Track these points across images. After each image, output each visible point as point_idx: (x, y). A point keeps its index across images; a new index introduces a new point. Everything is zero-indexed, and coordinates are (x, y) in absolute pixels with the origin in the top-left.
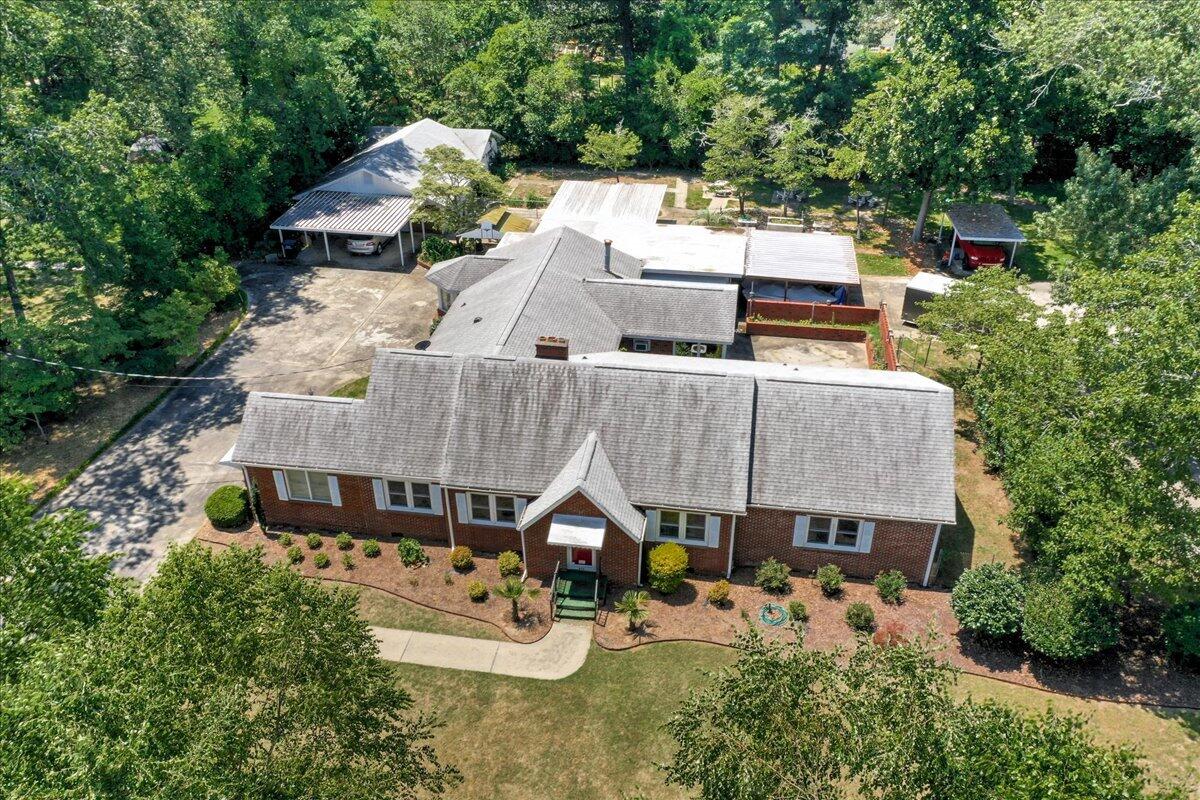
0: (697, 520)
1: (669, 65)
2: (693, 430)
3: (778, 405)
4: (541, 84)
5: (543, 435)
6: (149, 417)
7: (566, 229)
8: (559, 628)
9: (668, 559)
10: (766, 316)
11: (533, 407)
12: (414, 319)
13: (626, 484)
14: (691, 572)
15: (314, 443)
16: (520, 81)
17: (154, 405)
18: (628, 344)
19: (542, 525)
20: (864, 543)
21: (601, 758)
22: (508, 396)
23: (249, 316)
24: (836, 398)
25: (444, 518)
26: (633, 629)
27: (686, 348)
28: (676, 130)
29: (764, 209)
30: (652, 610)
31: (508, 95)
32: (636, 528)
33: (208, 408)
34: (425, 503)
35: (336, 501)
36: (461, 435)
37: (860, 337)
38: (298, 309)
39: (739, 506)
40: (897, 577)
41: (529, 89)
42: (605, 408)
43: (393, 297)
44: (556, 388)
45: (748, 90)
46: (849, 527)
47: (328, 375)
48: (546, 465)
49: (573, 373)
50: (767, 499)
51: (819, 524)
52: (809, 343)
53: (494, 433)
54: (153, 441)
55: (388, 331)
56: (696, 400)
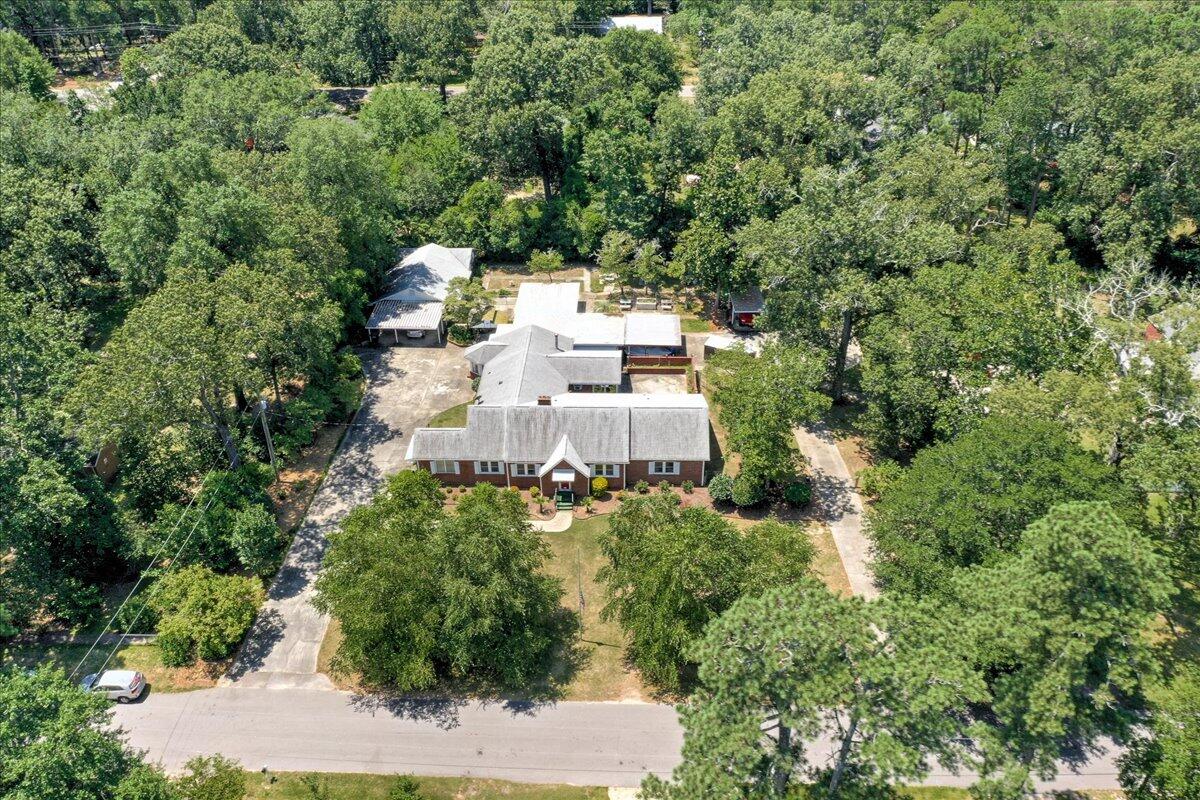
0: (610, 467)
1: (574, 204)
2: (606, 430)
3: (639, 417)
4: (500, 220)
5: (545, 439)
6: (345, 440)
7: (534, 327)
8: (559, 514)
9: (600, 483)
10: (637, 364)
11: (540, 426)
12: (457, 377)
13: (581, 456)
14: (609, 488)
15: (447, 448)
16: (487, 217)
17: (344, 434)
18: (573, 388)
19: (549, 475)
20: (676, 471)
21: (582, 554)
22: (528, 422)
23: (368, 381)
24: (663, 414)
25: (505, 476)
26: (588, 512)
27: (599, 389)
28: (581, 242)
29: (635, 290)
30: (594, 504)
31: (481, 227)
32: (587, 472)
33: (372, 434)
34: (495, 469)
35: (458, 472)
36: (511, 440)
37: (682, 372)
38: (391, 375)
39: (626, 460)
40: (690, 483)
41: (492, 222)
42: (569, 425)
43: (441, 364)
44: (548, 417)
45: (622, 227)
46: (670, 464)
47: (424, 412)
48: (547, 449)
49: (554, 411)
50: (637, 456)
51: (658, 465)
52: (659, 376)
53: (524, 439)
54: (353, 452)
55: (446, 384)
56: (606, 418)
